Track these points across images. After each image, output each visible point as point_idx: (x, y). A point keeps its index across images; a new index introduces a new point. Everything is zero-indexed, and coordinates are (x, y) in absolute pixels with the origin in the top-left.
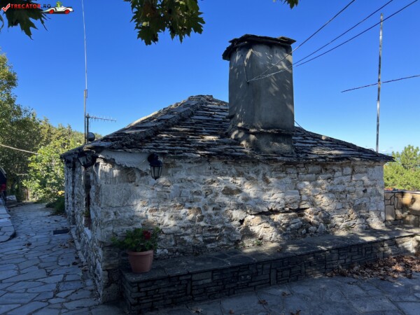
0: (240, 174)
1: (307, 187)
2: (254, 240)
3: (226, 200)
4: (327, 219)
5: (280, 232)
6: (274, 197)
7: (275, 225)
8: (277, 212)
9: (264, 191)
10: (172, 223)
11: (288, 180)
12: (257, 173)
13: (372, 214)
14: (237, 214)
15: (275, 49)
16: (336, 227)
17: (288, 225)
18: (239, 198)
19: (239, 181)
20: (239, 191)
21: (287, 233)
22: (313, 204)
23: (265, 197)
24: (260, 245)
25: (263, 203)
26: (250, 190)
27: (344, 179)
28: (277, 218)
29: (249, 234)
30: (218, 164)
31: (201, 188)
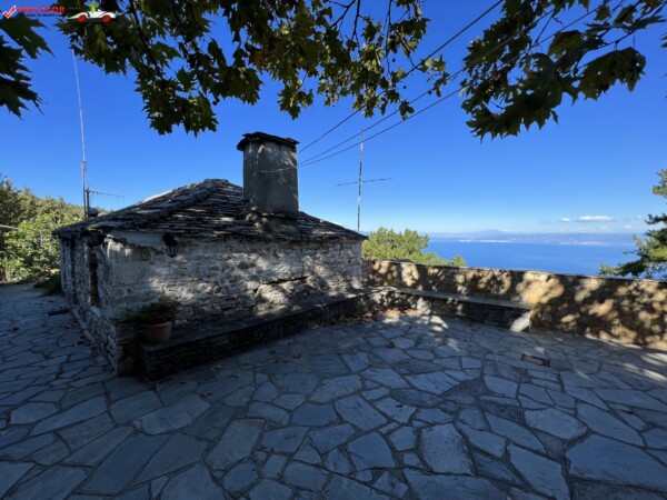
0: (254, 251)
1: (308, 261)
2: (266, 305)
3: (241, 273)
4: (323, 284)
5: (287, 296)
6: (283, 269)
7: (283, 291)
8: (285, 281)
9: (274, 264)
10: (190, 296)
11: (293, 255)
12: (268, 250)
13: (354, 278)
14: (251, 285)
15: (283, 147)
16: (329, 288)
17: (293, 290)
18: (253, 271)
19: (253, 257)
20: (253, 265)
21: (293, 297)
22: (313, 273)
23: (276, 269)
24: (271, 308)
25: (273, 274)
26: (262, 264)
27: (335, 253)
28: (285, 285)
29: (261, 300)
30: (234, 243)
31: (218, 264)
